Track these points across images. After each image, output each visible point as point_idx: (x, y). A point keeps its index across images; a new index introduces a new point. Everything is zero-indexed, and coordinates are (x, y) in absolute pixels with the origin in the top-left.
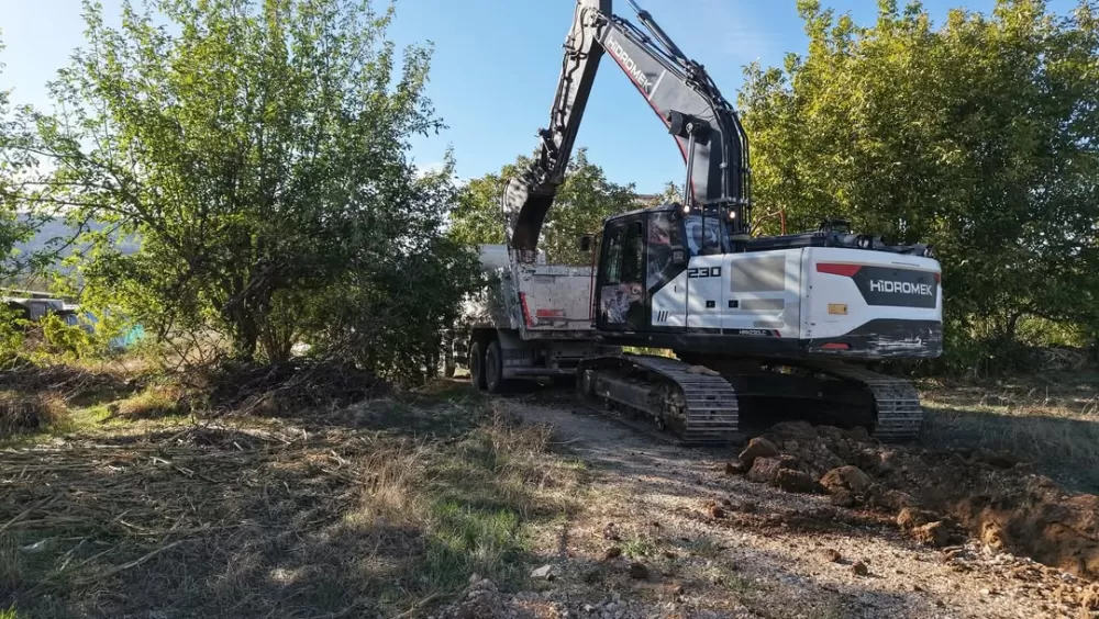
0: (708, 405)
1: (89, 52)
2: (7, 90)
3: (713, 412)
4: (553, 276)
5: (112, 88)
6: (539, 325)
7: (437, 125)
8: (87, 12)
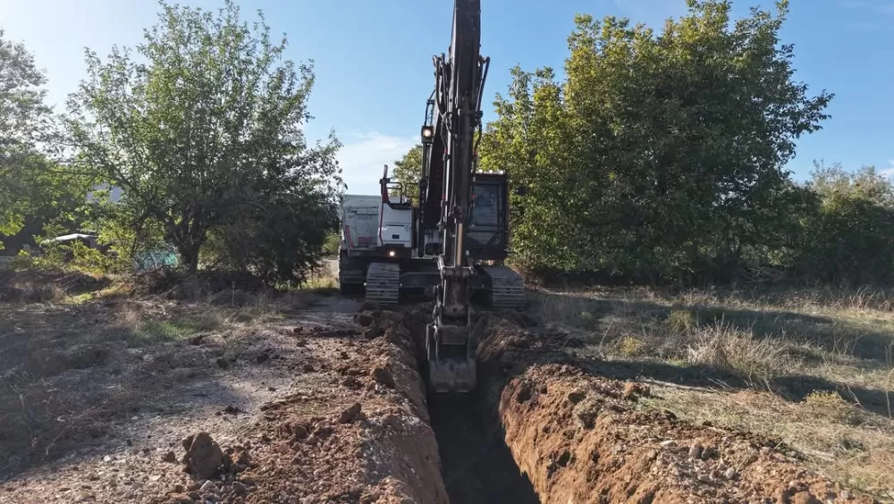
0: (379, 287)
1: (89, 82)
2: (53, 105)
3: (383, 291)
4: (371, 215)
5: (101, 103)
6: (358, 247)
7: (307, 117)
8: (87, 57)
